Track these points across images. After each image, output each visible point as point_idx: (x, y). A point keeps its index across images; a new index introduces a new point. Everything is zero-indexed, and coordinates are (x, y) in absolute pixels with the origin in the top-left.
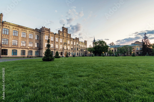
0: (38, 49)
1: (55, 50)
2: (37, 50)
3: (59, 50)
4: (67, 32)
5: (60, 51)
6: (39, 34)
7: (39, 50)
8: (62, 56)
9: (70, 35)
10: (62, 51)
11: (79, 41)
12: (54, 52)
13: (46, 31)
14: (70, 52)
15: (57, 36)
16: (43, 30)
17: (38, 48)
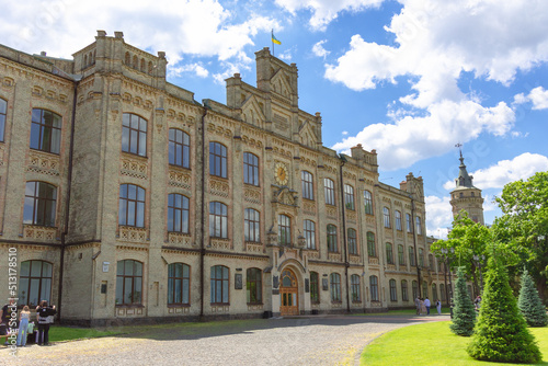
0: (54, 246)
1: (203, 252)
2: (37, 254)
3: (238, 249)
4: (295, 93)
5: (246, 265)
6: (62, 100)
7: (55, 256)
8: (257, 309)
9: (317, 119)
10: (260, 265)
11: (375, 173)
12: (195, 269)
13: (133, 74)
14: (322, 271)
15: (218, 123)
16: (108, 65)
17: (44, 234)
